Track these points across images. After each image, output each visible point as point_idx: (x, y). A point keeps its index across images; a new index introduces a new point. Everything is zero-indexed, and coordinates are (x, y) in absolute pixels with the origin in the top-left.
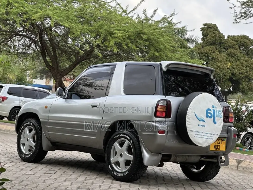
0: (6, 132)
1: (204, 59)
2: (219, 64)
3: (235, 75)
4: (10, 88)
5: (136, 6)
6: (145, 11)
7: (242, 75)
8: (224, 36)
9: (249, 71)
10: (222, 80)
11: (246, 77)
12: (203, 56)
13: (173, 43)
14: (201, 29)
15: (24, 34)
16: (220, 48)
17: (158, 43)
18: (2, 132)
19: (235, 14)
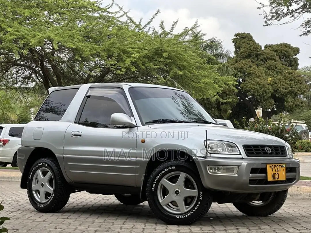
0: (10, 180)
1: (240, 76)
2: (258, 80)
3: (278, 91)
4: (12, 129)
5: (151, 19)
6: (163, 24)
7: (286, 91)
8: (261, 46)
9: (294, 85)
10: (263, 98)
11: (292, 92)
12: (238, 72)
13: (197, 59)
14: (233, 41)
15: (22, 63)
16: (257, 60)
17: (181, 59)
18: (6, 180)
19: (265, 15)
